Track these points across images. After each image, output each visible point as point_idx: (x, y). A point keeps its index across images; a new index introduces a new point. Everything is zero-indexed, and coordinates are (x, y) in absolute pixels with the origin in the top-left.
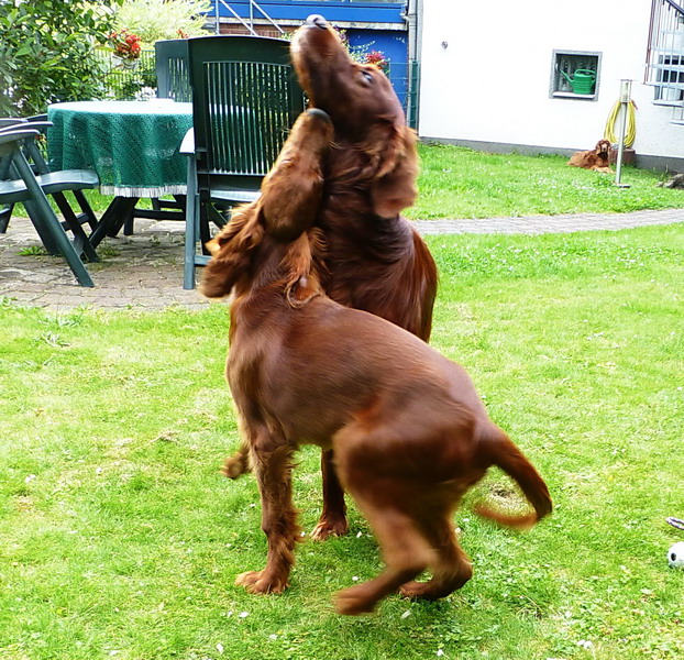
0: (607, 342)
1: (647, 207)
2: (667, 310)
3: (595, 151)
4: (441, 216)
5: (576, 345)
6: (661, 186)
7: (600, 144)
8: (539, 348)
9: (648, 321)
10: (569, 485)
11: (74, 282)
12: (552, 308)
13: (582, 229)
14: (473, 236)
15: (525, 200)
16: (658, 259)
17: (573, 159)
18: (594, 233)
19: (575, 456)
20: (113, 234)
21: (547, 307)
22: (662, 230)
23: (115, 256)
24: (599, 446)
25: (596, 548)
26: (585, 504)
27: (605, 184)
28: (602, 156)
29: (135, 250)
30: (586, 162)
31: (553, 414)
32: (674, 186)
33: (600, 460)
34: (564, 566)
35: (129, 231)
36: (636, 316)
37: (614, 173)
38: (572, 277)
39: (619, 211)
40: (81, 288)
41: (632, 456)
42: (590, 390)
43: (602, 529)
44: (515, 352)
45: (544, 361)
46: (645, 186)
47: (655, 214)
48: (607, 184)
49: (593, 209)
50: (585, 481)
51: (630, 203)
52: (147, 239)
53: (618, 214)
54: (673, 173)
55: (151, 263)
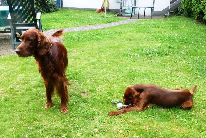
0: (104, 55)
1: (112, 22)
2: (116, 47)
4: (69, 27)
5: (98, 57)
6: (115, 16)
7: (102, 7)
8: (90, 58)
10: (97, 89)
13: (99, 28)
14: (76, 32)
15: (86, 22)
17: (96, 11)
18: (101, 29)
19: (98, 83)
21: (92, 48)
22: (115, 27)
24: (103, 80)
25: (103, 103)
26: (100, 93)
28: (102, 10)
30: (99, 11)
31: (93, 73)
33: (103, 83)
34: (96, 108)
36: (110, 49)
38: (97, 41)
39: (106, 23)
41: (109, 82)
42: (101, 67)
43: (103, 99)
44: (85, 59)
45: (91, 61)
46: (111, 16)
47: (114, 23)
48: (103, 17)
49: (101, 23)
50: (100, 88)
51: (108, 21)
52: (3, 37)
53: (106, 24)
54: (117, 13)
55: (5, 44)
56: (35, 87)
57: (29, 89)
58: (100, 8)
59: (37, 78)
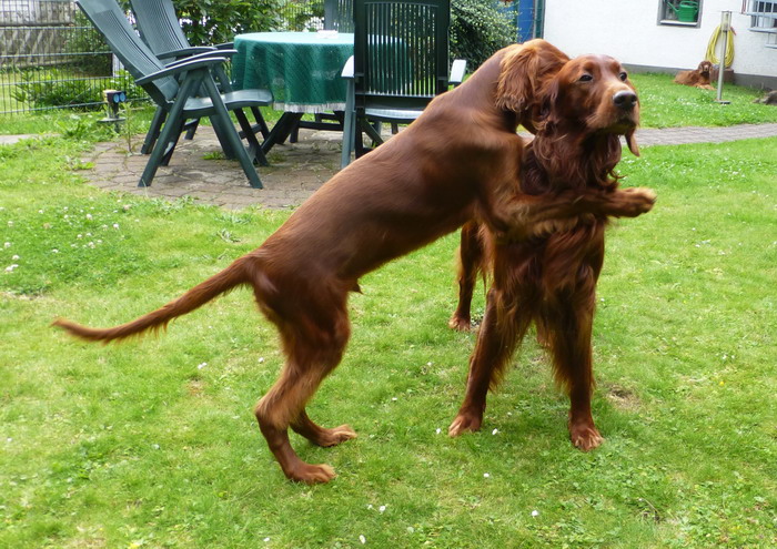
0: (714, 249)
1: (744, 122)
2: (769, 220)
3: (697, 71)
5: (685, 252)
6: (758, 102)
7: (703, 64)
8: (652, 253)
9: (751, 229)
10: (682, 387)
11: (247, 183)
12: (662, 216)
13: (688, 141)
16: (757, 170)
17: (679, 77)
18: (699, 146)
19: (686, 360)
20: (281, 142)
22: (760, 143)
23: (282, 161)
24: (711, 351)
25: (710, 453)
26: (698, 407)
27: (708, 101)
28: (704, 75)
29: (298, 156)
30: (689, 80)
31: (666, 317)
32: (770, 101)
33: (710, 364)
34: (680, 470)
35: (294, 140)
36: (739, 225)
37: (716, 90)
38: (681, 188)
39: (721, 125)
40: (252, 190)
41: (741, 362)
42: (699, 295)
43: (712, 433)
44: (630, 256)
45: (656, 266)
46: (742, 102)
47: (754, 127)
48: (709, 100)
49: (697, 123)
50: (697, 384)
51: (731, 119)
52: (308, 146)
53: (719, 128)
54: (769, 90)
55: (312, 168)
56: (410, 341)
57: (386, 347)
58: (696, 68)
59: (422, 306)
